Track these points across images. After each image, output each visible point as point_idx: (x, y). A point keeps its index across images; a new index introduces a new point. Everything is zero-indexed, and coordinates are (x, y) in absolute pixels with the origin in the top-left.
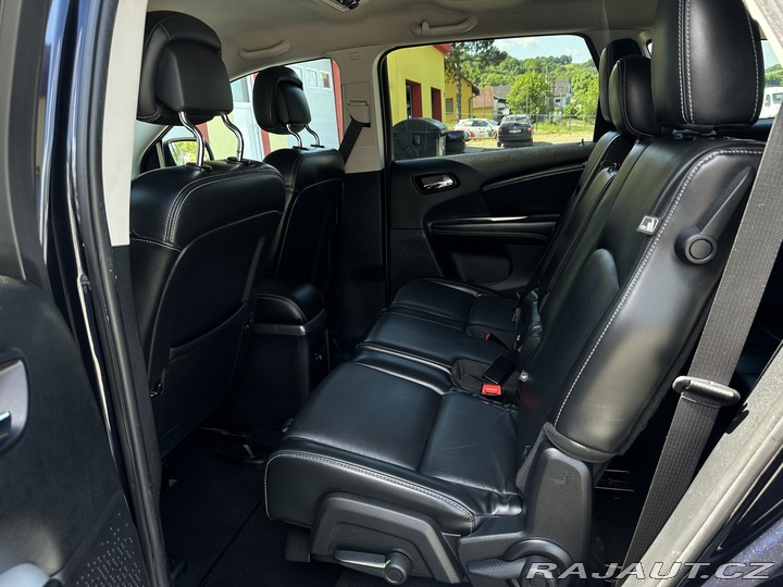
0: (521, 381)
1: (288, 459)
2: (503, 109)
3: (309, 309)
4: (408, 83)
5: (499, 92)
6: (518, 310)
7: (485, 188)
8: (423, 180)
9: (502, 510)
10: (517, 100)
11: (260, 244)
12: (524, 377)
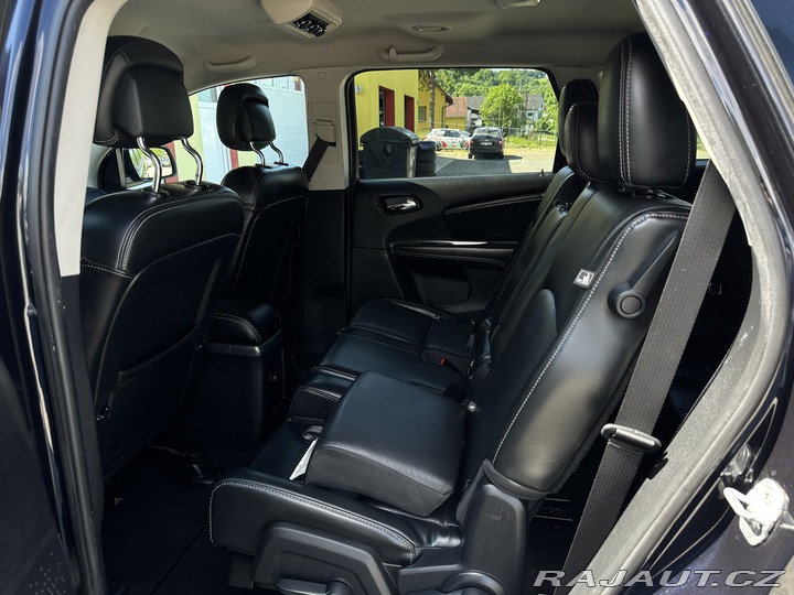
0: (468, 412)
1: (234, 487)
2: (475, 119)
3: (264, 329)
4: (381, 89)
5: (473, 102)
6: (472, 337)
7: (447, 213)
8: (387, 201)
9: (442, 541)
10: (490, 111)
11: (217, 266)
12: (472, 407)
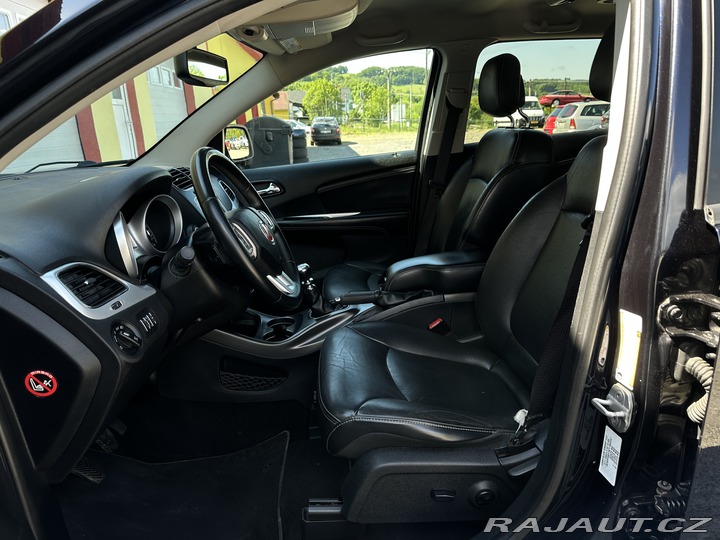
2: (296, 112)
5: (293, 96)
10: (312, 104)
